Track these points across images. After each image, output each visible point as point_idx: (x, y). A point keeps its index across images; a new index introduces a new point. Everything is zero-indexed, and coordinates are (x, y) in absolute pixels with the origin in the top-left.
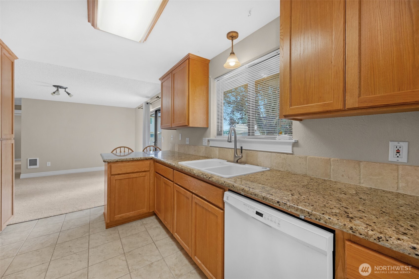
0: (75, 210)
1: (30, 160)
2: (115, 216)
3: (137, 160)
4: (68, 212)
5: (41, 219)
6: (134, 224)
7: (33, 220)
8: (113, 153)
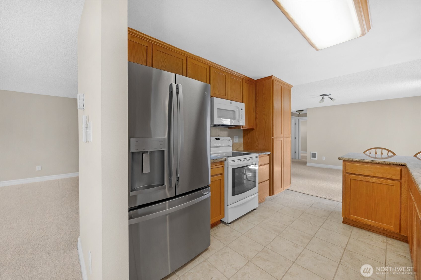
0: (327, 198)
1: (312, 153)
2: (350, 215)
3: (378, 163)
4: (321, 197)
5: (305, 194)
6: (374, 236)
7: (300, 193)
8: (365, 153)
